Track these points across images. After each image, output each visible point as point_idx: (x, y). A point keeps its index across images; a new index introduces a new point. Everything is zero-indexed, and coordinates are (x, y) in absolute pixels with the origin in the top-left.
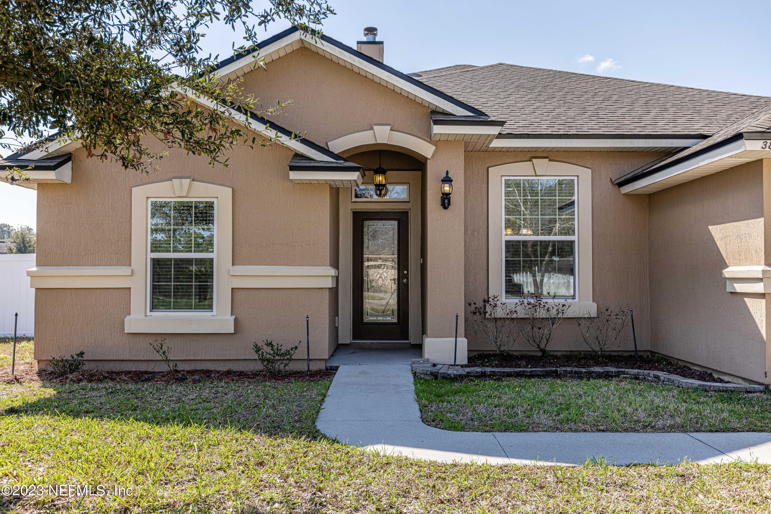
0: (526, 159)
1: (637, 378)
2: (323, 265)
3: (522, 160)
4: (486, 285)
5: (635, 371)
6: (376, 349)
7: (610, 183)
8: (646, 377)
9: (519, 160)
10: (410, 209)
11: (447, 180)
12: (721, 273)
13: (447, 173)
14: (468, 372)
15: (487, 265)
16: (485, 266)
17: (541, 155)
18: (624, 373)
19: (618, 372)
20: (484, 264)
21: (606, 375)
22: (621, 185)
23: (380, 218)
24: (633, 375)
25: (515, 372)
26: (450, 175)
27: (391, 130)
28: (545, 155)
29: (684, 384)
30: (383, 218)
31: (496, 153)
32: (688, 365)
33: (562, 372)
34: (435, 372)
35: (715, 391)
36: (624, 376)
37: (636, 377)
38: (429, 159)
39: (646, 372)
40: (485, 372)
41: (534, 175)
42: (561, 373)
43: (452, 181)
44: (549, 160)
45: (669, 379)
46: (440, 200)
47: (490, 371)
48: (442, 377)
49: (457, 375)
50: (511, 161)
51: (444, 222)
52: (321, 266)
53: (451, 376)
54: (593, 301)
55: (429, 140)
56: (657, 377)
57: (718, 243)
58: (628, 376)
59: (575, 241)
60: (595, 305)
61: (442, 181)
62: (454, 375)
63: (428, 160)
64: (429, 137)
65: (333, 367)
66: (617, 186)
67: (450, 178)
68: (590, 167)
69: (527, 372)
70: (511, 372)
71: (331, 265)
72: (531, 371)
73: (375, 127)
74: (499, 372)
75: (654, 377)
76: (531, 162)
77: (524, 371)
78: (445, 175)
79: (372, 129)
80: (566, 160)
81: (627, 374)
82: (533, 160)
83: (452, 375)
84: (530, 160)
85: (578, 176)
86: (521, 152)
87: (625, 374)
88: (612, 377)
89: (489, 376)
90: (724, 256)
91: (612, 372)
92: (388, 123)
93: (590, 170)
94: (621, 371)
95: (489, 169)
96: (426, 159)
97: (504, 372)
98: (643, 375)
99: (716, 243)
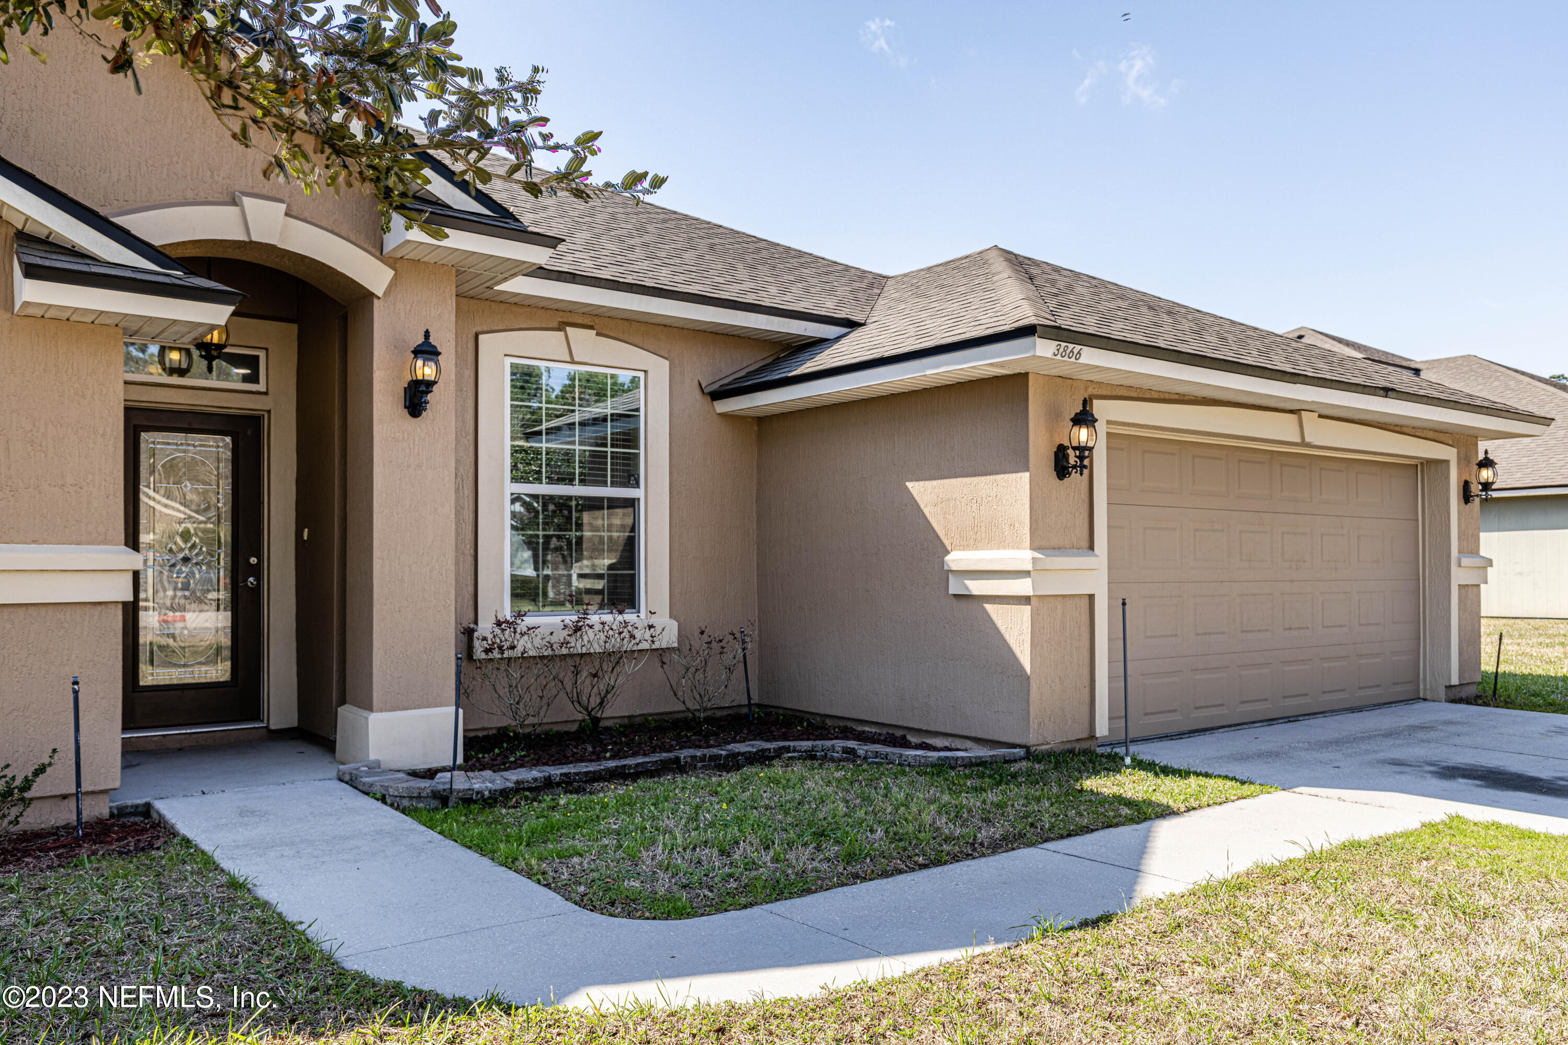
0: (550, 326)
1: (813, 758)
2: (105, 542)
3: (543, 326)
4: (471, 589)
5: (806, 745)
6: (180, 750)
7: (697, 391)
8: (829, 754)
9: (538, 325)
10: (269, 412)
11: (426, 351)
12: (943, 562)
13: (427, 334)
14: (517, 782)
15: (473, 544)
16: (468, 547)
17: (580, 321)
18: (787, 749)
19: (780, 748)
20: (467, 542)
21: (761, 757)
22: (717, 395)
23: (186, 426)
24: (805, 751)
25: (608, 770)
26: (432, 340)
27: (287, 214)
28: (587, 321)
29: (910, 760)
30: (195, 426)
31: (492, 304)
32: (849, 724)
33: (689, 760)
34: (444, 790)
35: (965, 766)
36: (790, 755)
37: (810, 756)
38: (379, 298)
39: (829, 743)
40: (550, 777)
41: (569, 360)
42: (686, 762)
43: (439, 354)
44: (598, 334)
45: (877, 752)
46: (402, 394)
47: (561, 775)
48: (461, 799)
49: (495, 791)
50: (522, 326)
51: (412, 446)
52: (99, 544)
53: (483, 796)
54: (670, 617)
55: (378, 254)
56: (851, 752)
57: (926, 511)
58: (796, 754)
59: (639, 499)
60: (676, 624)
61: (413, 352)
62: (490, 792)
63: (376, 301)
64: (378, 245)
65: (127, 807)
66: (709, 398)
67: (435, 347)
68: (666, 356)
69: (630, 767)
70: (600, 771)
71: (126, 544)
72: (637, 765)
73: (246, 200)
74: (577, 774)
75: (844, 752)
76: (562, 334)
77: (624, 766)
78: (421, 340)
79: (234, 202)
80: (621, 336)
81: (794, 751)
82: (568, 329)
83: (487, 793)
84: (559, 329)
85: (645, 371)
86: (543, 310)
87: (789, 752)
88: (771, 759)
89: (559, 784)
90: (941, 533)
91: (770, 749)
92: (278, 196)
93: (667, 363)
94: (784, 747)
95: (481, 337)
96: (370, 295)
97: (587, 773)
98: (823, 750)
99: (923, 514)
